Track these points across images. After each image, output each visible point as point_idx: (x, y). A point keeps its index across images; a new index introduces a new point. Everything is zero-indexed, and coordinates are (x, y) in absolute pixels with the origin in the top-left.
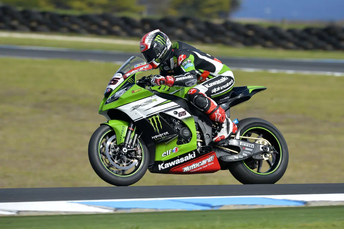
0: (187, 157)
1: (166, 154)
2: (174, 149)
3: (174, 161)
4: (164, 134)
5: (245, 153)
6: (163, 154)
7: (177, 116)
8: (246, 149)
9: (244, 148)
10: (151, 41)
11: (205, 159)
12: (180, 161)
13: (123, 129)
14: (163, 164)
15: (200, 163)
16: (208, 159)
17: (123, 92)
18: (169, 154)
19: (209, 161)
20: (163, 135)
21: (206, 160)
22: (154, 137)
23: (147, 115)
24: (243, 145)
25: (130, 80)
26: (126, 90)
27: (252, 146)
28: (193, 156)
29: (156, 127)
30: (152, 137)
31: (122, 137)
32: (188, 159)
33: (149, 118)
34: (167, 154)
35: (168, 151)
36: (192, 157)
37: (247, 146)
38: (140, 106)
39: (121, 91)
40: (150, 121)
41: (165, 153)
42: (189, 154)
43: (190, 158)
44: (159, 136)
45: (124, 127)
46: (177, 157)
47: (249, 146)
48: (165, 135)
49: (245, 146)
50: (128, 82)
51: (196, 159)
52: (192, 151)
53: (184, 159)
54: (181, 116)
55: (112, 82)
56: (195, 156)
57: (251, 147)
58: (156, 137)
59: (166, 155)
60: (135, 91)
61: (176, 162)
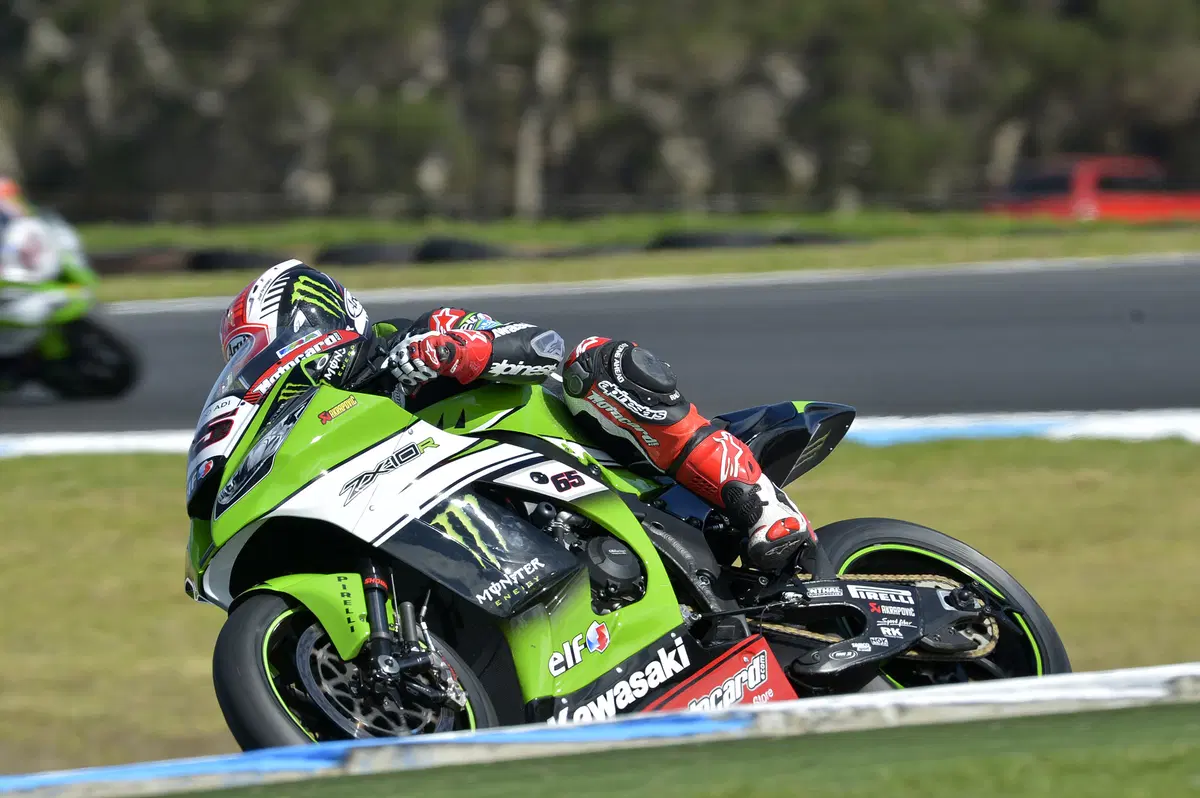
0: (654, 664)
1: (564, 663)
2: (592, 635)
3: (610, 694)
4: (524, 573)
5: (890, 627)
6: (553, 664)
7: (549, 489)
8: (886, 610)
9: (877, 606)
10: (277, 306)
11: (731, 674)
12: (633, 690)
13: (344, 587)
14: (566, 709)
15: (719, 693)
16: (744, 675)
17: (281, 433)
18: (578, 659)
19: (752, 684)
20: (522, 577)
21: (738, 679)
22: (486, 592)
23: (421, 507)
24: (863, 597)
25: (284, 391)
26: (292, 420)
27: (906, 598)
28: (677, 658)
29: (478, 550)
30: (479, 597)
31: (355, 617)
32: (662, 679)
33: (434, 517)
34: (570, 663)
35: (567, 647)
36: (678, 668)
37: (883, 598)
38: (374, 474)
39: (269, 437)
40: (443, 529)
41: (561, 659)
42: (661, 652)
43: (670, 675)
44: (509, 582)
45: (346, 578)
46: (614, 669)
47: (894, 599)
48: (529, 573)
49: (876, 598)
50: (283, 401)
51: (695, 676)
52: (669, 634)
53: (646, 678)
54: (568, 487)
55: (208, 437)
56: (686, 662)
57: (902, 600)
58: (495, 588)
59: (563, 669)
60: (333, 413)
61: (615, 698)
